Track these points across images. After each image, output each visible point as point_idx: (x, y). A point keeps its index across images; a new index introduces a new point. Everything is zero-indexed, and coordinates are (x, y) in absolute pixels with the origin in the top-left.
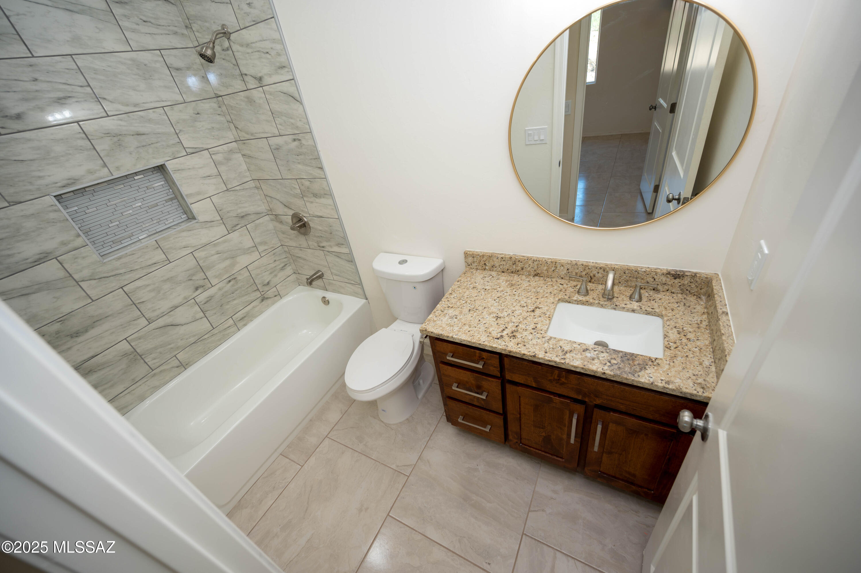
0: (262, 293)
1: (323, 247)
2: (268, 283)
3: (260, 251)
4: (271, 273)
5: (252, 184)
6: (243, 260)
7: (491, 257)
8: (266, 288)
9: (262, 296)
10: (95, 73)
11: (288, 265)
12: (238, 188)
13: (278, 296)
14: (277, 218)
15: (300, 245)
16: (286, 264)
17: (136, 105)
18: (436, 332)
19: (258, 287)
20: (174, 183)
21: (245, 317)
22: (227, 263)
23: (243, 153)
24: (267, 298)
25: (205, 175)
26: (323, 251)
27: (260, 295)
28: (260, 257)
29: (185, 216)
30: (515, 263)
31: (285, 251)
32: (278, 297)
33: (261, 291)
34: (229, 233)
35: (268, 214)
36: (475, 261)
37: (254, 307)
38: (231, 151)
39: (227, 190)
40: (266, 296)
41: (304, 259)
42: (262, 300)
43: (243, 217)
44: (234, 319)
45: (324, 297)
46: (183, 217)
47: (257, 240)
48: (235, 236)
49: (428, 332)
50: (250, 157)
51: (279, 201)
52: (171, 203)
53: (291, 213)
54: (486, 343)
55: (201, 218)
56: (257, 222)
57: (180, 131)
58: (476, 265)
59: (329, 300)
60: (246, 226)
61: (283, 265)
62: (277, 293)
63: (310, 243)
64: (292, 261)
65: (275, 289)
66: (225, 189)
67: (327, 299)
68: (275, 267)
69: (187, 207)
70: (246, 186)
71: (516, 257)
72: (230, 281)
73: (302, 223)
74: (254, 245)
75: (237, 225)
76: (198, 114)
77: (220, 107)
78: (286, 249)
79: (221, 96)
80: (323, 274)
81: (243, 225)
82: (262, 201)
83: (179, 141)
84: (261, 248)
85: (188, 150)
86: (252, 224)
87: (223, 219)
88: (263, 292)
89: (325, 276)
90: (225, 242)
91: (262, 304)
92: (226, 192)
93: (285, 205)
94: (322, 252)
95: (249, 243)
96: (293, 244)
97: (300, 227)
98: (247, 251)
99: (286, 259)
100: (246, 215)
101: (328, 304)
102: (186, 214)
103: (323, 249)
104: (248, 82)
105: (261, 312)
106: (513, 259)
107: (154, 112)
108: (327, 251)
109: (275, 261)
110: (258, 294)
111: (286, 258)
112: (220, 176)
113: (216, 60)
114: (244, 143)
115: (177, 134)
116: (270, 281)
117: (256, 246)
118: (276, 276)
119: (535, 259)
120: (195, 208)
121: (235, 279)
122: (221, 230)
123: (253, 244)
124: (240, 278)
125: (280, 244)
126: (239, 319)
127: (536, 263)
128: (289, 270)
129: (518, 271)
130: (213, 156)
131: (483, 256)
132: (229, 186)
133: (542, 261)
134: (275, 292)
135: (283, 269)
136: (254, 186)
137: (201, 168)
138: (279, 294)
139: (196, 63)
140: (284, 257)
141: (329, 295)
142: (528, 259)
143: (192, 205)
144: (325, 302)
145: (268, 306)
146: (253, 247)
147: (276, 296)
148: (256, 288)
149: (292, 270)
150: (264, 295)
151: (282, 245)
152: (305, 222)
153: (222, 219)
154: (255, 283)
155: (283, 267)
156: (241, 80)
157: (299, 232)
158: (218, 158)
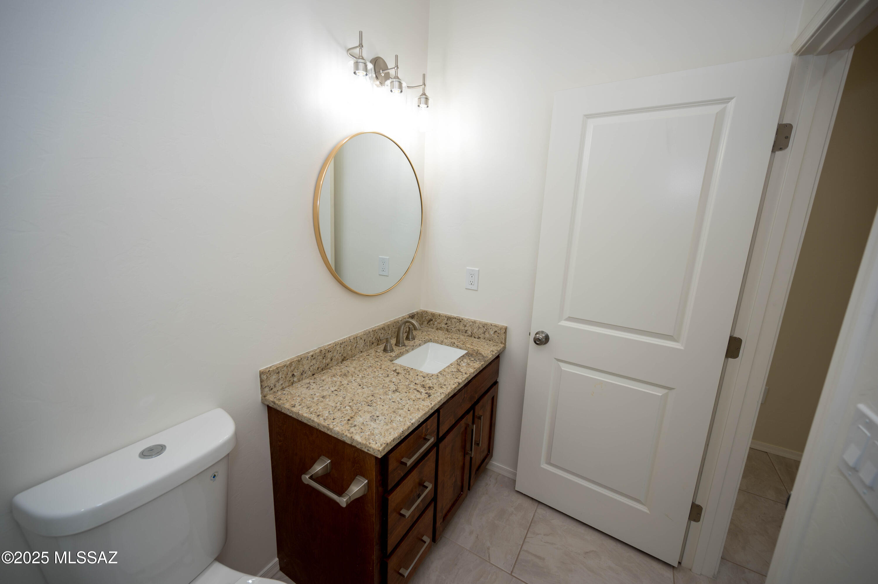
7: (299, 361)
18: (397, 435)
30: (325, 356)
36: (280, 376)
49: (390, 443)
54: (433, 404)
58: (281, 383)
71: (326, 348)
106: (323, 352)
119: (341, 342)
127: (342, 346)
129: (328, 364)
131: (291, 364)
133: (347, 341)
142: (336, 344)
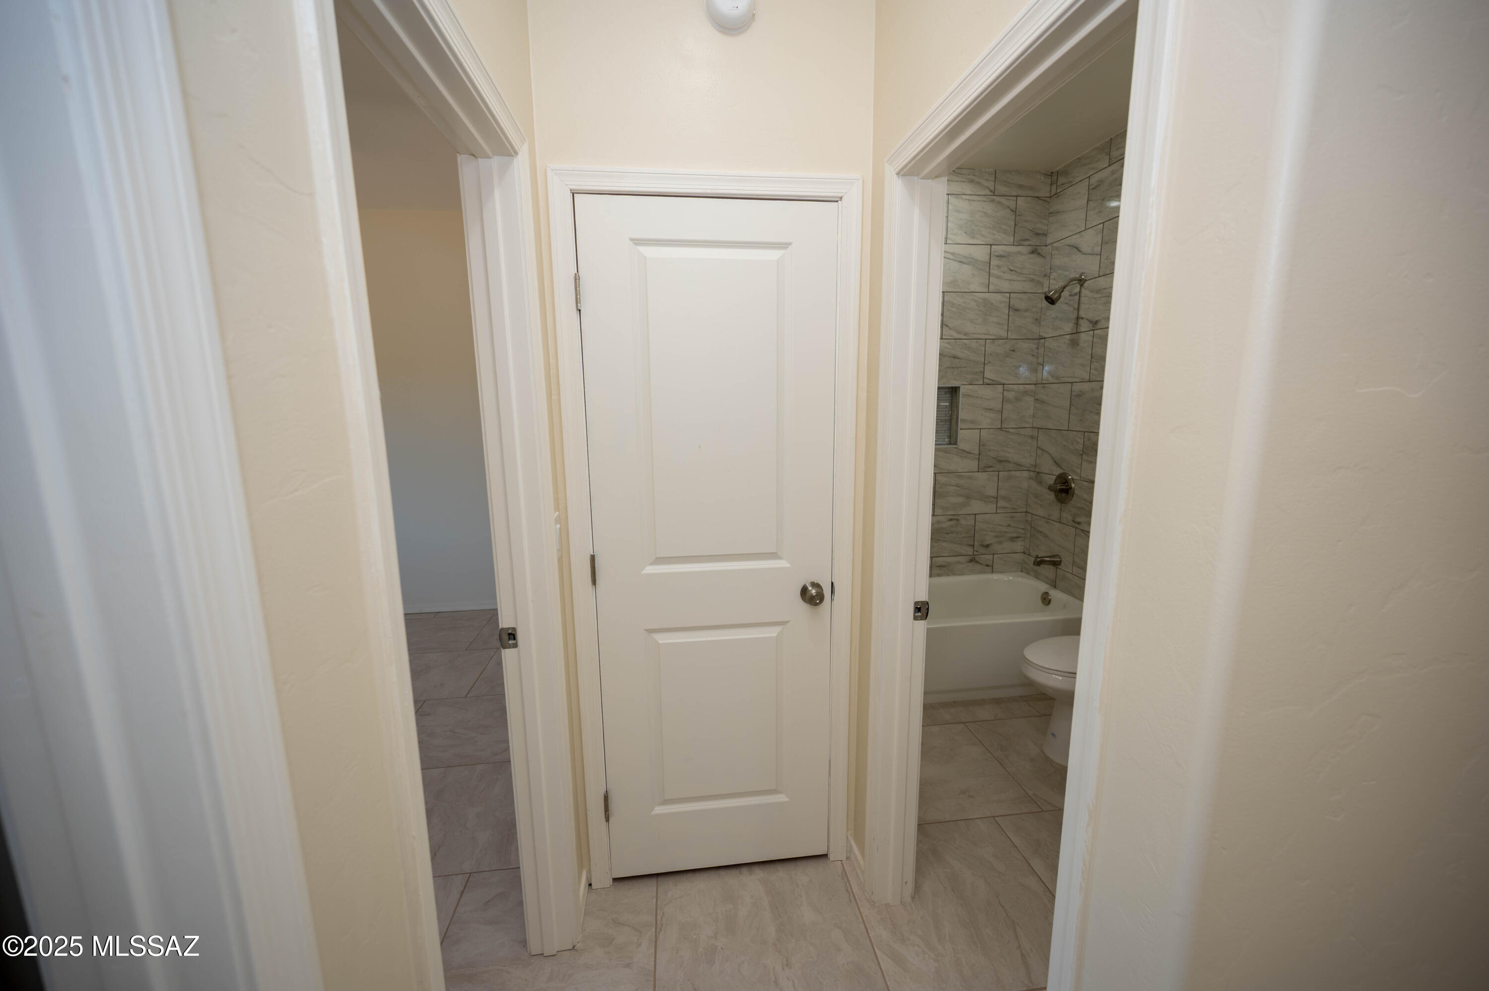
0: (975, 552)
1: (1079, 523)
2: (987, 546)
3: (998, 505)
4: (997, 537)
5: (1029, 432)
6: (976, 506)
8: (982, 550)
9: (973, 556)
10: (952, 307)
11: (1021, 539)
12: (1012, 431)
13: (990, 567)
14: (1038, 476)
15: (1050, 515)
16: (1020, 536)
17: (966, 334)
19: (975, 543)
20: (957, 407)
21: (944, 566)
22: (960, 500)
23: (1036, 397)
24: (977, 562)
25: (987, 407)
26: (1076, 528)
27: (972, 553)
28: (995, 512)
29: (949, 440)
31: (1026, 521)
32: (989, 569)
33: (975, 549)
34: (978, 472)
35: (1029, 470)
37: (958, 562)
38: (1026, 393)
39: (1001, 429)
40: (977, 558)
41: (1046, 536)
42: (971, 561)
43: (1001, 461)
44: (933, 561)
45: (1047, 593)
46: (946, 440)
47: (1002, 493)
48: (983, 476)
50: (1043, 402)
51: (1051, 456)
52: (944, 423)
53: (1058, 472)
55: (961, 445)
56: (1013, 473)
57: (989, 362)
59: (1052, 602)
60: (999, 471)
61: (1015, 535)
62: (990, 563)
63: (1064, 515)
64: (1029, 535)
65: (990, 557)
66: (1000, 427)
67: (1050, 597)
68: (1006, 532)
69: (956, 431)
70: (1022, 431)
72: (951, 520)
73: (1067, 488)
74: (996, 497)
75: (991, 467)
76: (1013, 351)
77: (1038, 349)
78: (1029, 518)
79: (1045, 338)
80: (1061, 561)
81: (997, 469)
82: (1030, 453)
83: (983, 371)
84: (1001, 503)
85: (986, 381)
86: (1006, 473)
87: (980, 456)
88: (977, 551)
89: (1062, 566)
90: (969, 478)
91: (968, 564)
92: (998, 430)
93: (1055, 462)
94: (1074, 530)
95: (991, 491)
96: (1041, 512)
97: (1062, 491)
98: (985, 499)
99: (1024, 531)
100: (1005, 461)
101: (1047, 605)
102: (950, 438)
103: (1077, 526)
104: (1080, 325)
105: (962, 574)
107: (976, 342)
108: (1082, 530)
109: (1009, 526)
110: (970, 551)
111: (1024, 529)
112: (1001, 413)
113: (1058, 304)
114: (1044, 387)
115: (984, 364)
116: (991, 544)
117: (997, 498)
118: (1000, 543)
120: (962, 434)
121: (958, 520)
122: (974, 465)
123: (995, 494)
124: (963, 522)
125: (1024, 510)
126: (938, 564)
128: (1018, 546)
130: (1005, 393)
132: (1004, 426)
134: (989, 560)
135: (1013, 539)
136: (1031, 434)
137: (988, 400)
138: (993, 566)
139: (1036, 307)
140: (1022, 527)
141: (1055, 594)
143: (961, 430)
144: (1045, 599)
145: (973, 572)
146: (994, 497)
147: (987, 566)
148: (973, 543)
149: (1023, 547)
150: (976, 557)
151: (1026, 512)
152: (1071, 488)
153: (980, 454)
154: (974, 536)
155: (1014, 538)
156: (1075, 324)
157: (1056, 496)
158: (1010, 395)
